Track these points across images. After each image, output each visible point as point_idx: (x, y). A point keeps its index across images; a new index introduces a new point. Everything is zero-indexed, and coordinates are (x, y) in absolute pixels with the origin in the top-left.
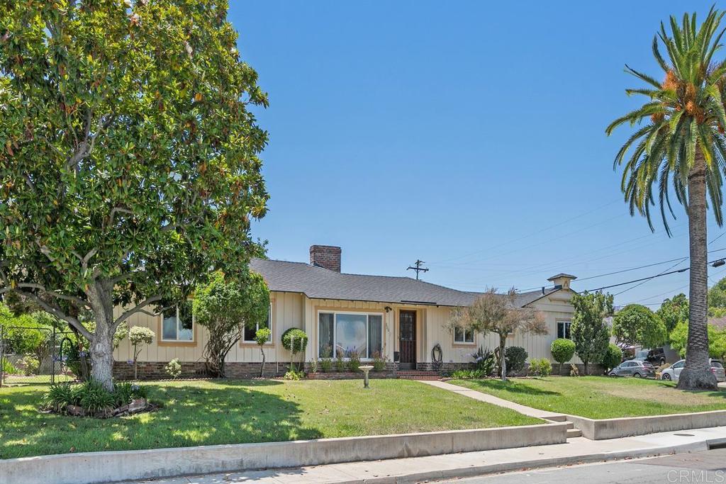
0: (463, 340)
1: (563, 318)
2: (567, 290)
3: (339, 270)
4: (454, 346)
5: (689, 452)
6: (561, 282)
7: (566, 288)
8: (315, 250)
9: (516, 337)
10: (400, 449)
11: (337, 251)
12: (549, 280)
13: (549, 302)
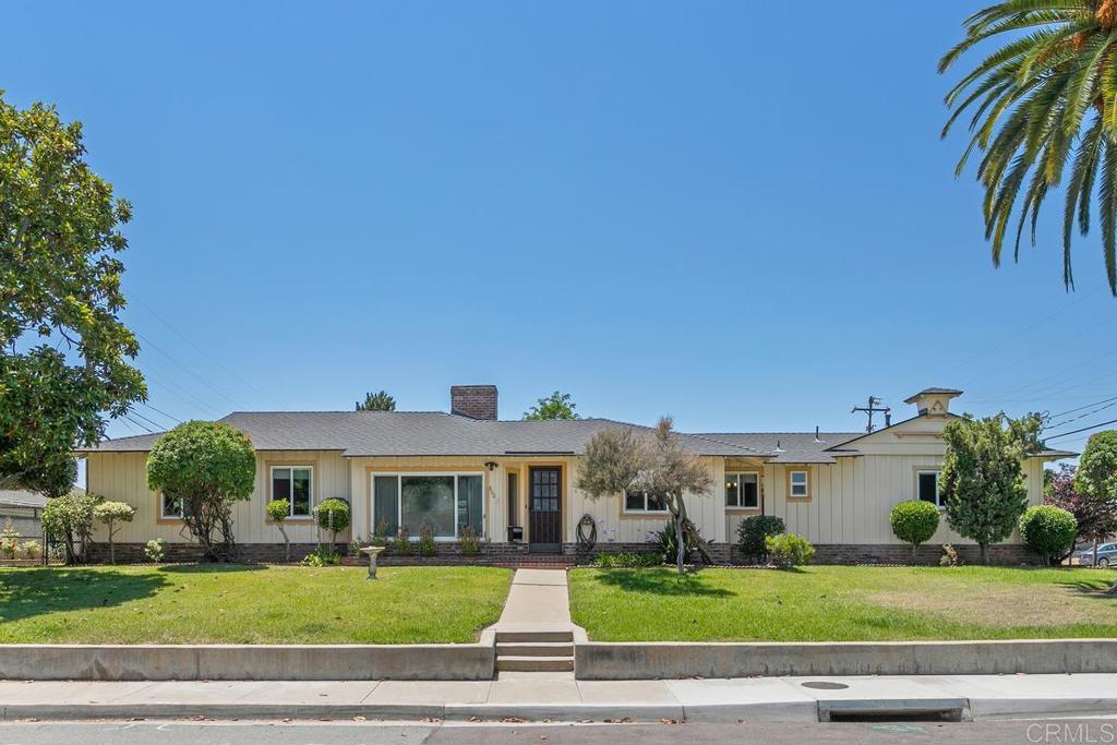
0: (642, 508)
1: (927, 465)
2: (943, 416)
3: (493, 416)
4: (622, 516)
5: (740, 721)
6: (928, 404)
7: (938, 411)
8: (455, 391)
9: (814, 499)
10: (84, 667)
11: (492, 392)
12: (909, 401)
13: (896, 440)
